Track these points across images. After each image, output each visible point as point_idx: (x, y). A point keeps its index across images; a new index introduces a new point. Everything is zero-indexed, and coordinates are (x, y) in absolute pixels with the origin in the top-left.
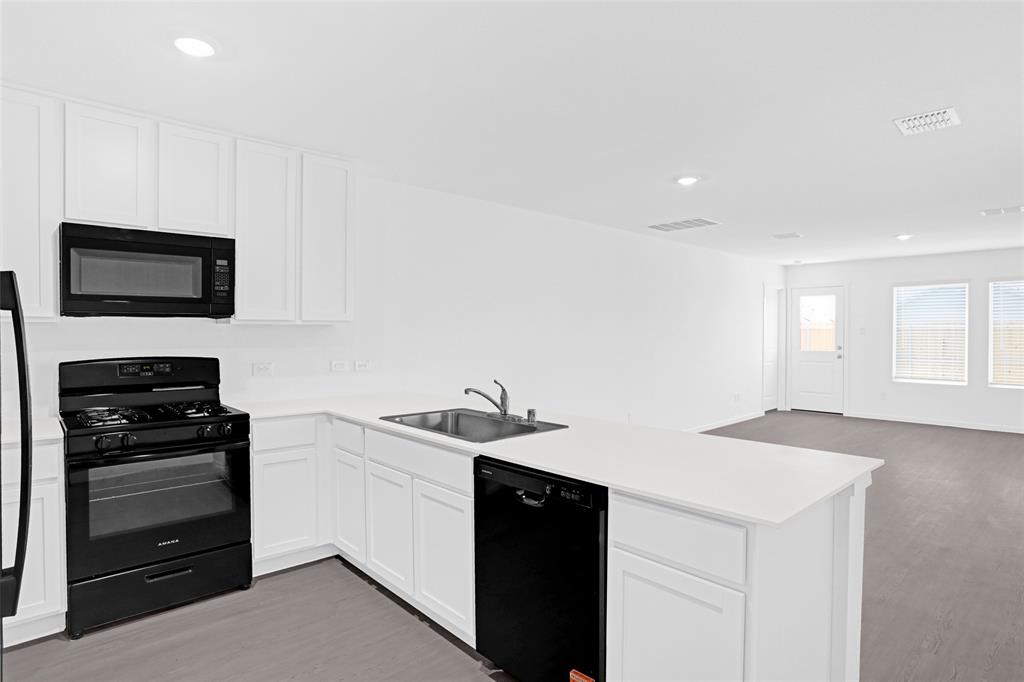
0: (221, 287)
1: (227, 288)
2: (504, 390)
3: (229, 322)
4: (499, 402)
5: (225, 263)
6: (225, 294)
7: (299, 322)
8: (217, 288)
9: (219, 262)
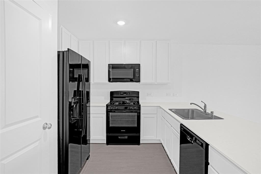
0: (137, 75)
1: (138, 75)
2: (205, 104)
3: (140, 83)
4: (204, 109)
5: (138, 70)
6: (138, 77)
7: (156, 83)
8: (136, 75)
9: (137, 70)
